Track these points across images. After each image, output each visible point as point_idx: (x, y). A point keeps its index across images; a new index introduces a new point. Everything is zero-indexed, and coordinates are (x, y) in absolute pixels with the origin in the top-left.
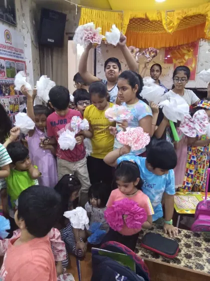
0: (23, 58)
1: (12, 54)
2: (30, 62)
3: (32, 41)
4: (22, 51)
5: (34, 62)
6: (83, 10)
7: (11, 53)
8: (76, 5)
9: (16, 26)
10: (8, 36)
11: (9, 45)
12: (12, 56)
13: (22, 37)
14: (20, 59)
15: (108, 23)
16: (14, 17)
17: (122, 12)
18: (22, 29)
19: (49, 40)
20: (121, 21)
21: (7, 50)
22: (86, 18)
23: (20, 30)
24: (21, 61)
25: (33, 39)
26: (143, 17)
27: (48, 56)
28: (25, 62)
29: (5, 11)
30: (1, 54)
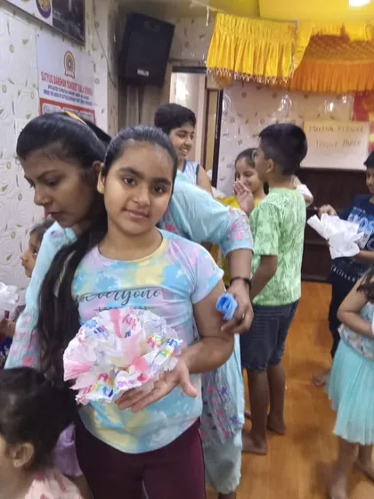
0: (90, 104)
1: (74, 97)
2: (103, 112)
3: (109, 74)
4: (90, 92)
5: (110, 113)
6: (221, 17)
7: (73, 94)
8: (208, 8)
9: (84, 45)
10: (70, 63)
11: (71, 80)
12: (74, 100)
13: (92, 65)
14: (85, 106)
15: (266, 44)
16: (82, 29)
17: (296, 22)
18: (91, 51)
19: (140, 72)
20: (293, 40)
21: (67, 89)
22: (225, 33)
23: (89, 52)
24: (88, 110)
25: (110, 70)
26: (337, 33)
27: (133, 102)
28: (93, 112)
29: (67, 16)
30: (56, 95)
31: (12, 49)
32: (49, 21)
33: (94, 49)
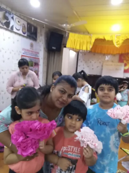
0: (38, 56)
2: (42, 58)
3: (44, 48)
4: (38, 53)
5: (44, 58)
6: (70, 34)
7: (32, 54)
8: (67, 32)
9: (37, 41)
10: (32, 45)
11: (32, 50)
13: (39, 46)
14: (37, 57)
16: (36, 37)
17: (91, 35)
19: (53, 48)
26: (103, 38)
28: (39, 59)
29: (31, 33)
30: (27, 54)
31: (14, 43)
32: (26, 35)
33: (40, 41)
